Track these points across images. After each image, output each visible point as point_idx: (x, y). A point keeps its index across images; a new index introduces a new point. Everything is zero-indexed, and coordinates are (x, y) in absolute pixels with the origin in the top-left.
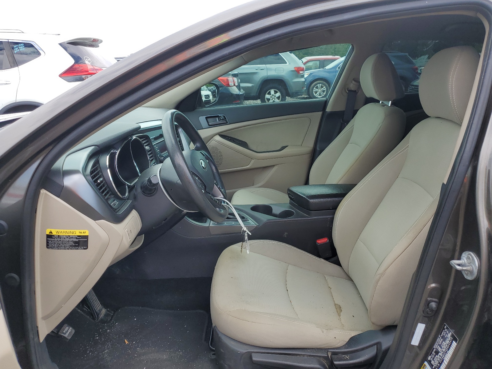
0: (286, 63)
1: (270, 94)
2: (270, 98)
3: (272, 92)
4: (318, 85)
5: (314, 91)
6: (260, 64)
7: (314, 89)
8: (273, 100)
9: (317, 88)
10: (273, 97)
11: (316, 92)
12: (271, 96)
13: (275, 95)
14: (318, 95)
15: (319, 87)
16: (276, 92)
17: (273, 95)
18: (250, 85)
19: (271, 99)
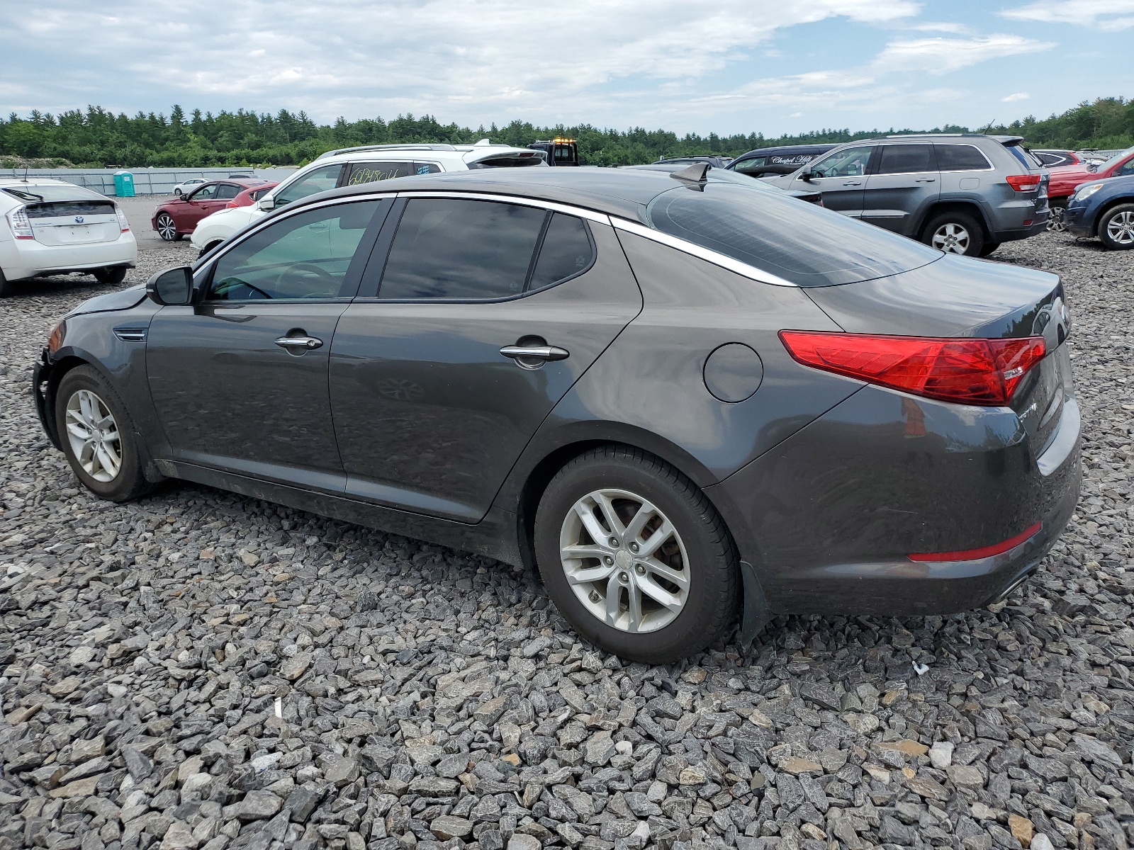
0: (990, 167)
1: (945, 235)
2: (943, 242)
3: (950, 229)
4: (1123, 213)
5: (1109, 227)
6: (928, 170)
7: (1112, 222)
8: (951, 246)
9: (1119, 220)
10: (951, 240)
11: (1115, 231)
12: (945, 237)
13: (955, 236)
14: (1121, 237)
15: (1124, 217)
16: (957, 230)
17: (950, 236)
18: (901, 213)
19: (946, 243)
